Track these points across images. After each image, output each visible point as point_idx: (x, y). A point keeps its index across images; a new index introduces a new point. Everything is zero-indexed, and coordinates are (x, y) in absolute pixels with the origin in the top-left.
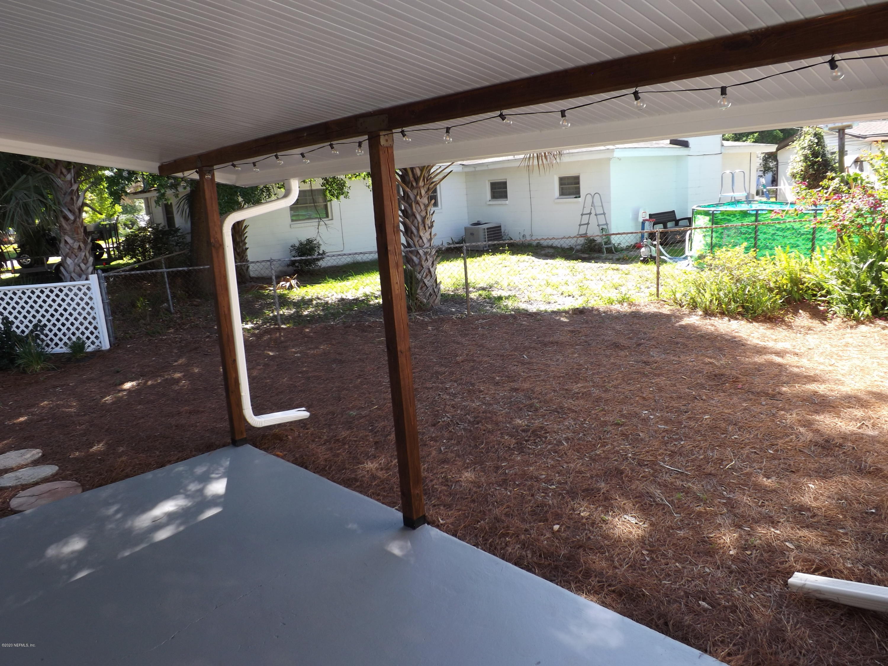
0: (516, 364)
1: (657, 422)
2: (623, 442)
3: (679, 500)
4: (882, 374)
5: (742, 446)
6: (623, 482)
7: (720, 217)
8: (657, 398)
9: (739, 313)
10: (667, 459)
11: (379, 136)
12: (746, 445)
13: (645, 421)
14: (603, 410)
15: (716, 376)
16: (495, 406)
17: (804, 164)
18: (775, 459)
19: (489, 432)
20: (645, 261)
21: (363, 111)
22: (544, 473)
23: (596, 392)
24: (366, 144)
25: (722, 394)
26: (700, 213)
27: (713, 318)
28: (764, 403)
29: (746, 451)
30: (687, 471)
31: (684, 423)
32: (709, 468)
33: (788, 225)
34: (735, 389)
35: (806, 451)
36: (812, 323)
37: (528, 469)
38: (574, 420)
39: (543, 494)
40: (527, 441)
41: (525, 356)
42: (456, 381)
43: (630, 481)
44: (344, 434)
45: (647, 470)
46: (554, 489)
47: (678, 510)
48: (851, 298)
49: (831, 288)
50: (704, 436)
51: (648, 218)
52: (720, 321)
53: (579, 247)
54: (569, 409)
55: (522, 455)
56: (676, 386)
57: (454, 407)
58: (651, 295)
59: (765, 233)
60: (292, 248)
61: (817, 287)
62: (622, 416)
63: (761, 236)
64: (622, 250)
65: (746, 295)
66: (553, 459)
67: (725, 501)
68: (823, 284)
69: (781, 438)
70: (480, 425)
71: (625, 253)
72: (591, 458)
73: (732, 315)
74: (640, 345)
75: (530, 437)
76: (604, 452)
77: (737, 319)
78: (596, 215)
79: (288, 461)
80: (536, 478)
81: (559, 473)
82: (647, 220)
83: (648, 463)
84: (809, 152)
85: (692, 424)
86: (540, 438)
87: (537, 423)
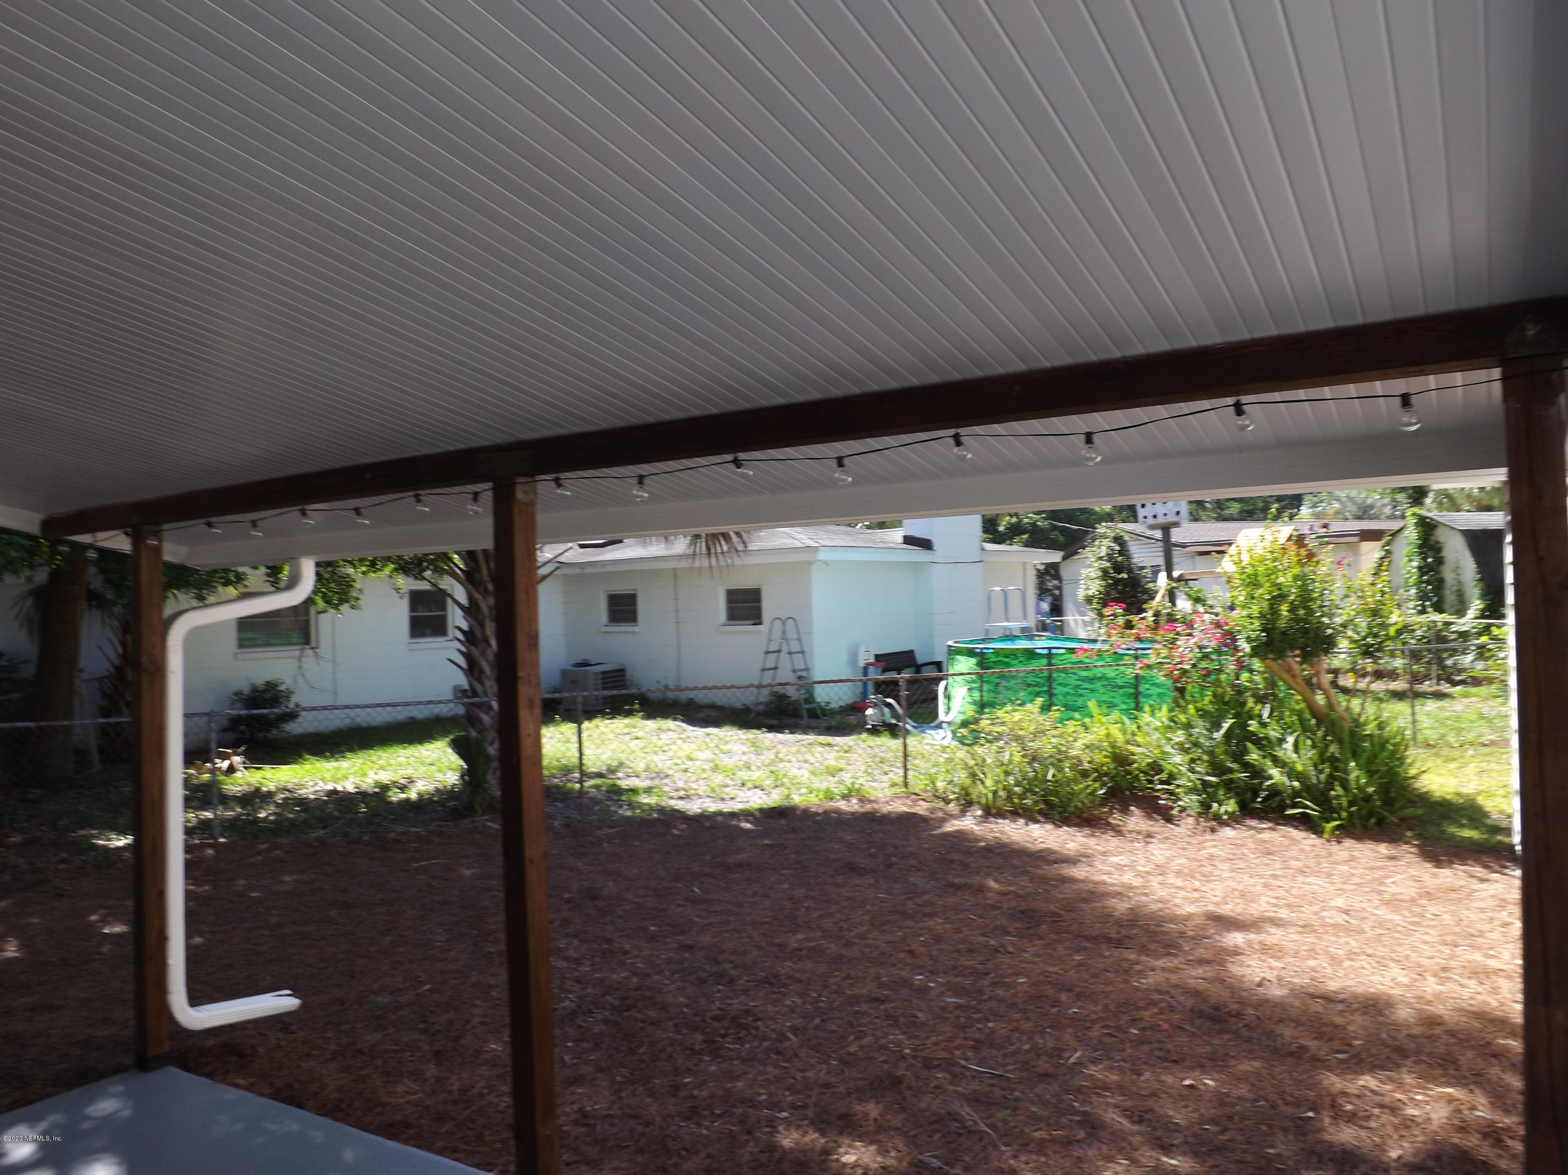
0: (682, 903)
1: (942, 993)
2: (891, 1031)
3: (1005, 1121)
4: (1273, 901)
5: (1088, 1025)
6: (904, 1099)
7: (994, 659)
8: (935, 953)
9: (1040, 812)
10: (970, 1054)
11: (514, 484)
12: (1094, 1022)
13: (922, 991)
14: (848, 977)
15: (1022, 912)
16: (656, 977)
17: (1103, 583)
18: (1142, 1043)
19: (652, 1024)
20: (874, 731)
21: (486, 443)
22: (762, 1091)
23: (832, 948)
24: (487, 497)
25: (1038, 942)
26: (960, 652)
27: (1000, 821)
28: (1107, 954)
29: (1095, 1033)
30: (1007, 1072)
31: (987, 992)
32: (1043, 1065)
33: (1098, 672)
34: (1058, 933)
35: (1187, 1027)
36: (1152, 826)
37: (735, 1087)
38: (801, 995)
39: (767, 1129)
40: (723, 1036)
41: (696, 890)
42: (575, 936)
43: (914, 1096)
44: (372, 1038)
45: (940, 1075)
46: (787, 1118)
47: (1006, 1139)
48: (1205, 784)
49: (1175, 770)
50: (1024, 1011)
51: (872, 660)
52: (1013, 826)
53: (761, 708)
54: (790, 977)
55: (719, 1062)
56: (961, 932)
57: (578, 982)
58: (894, 785)
59: (1065, 685)
60: (235, 698)
61: (1153, 769)
62: (882, 986)
63: (1059, 690)
64: (833, 713)
65: (1050, 781)
66: (776, 1066)
67: (1078, 1118)
68: (1162, 763)
69: (1145, 1009)
70: (633, 1013)
71: (838, 718)
72: (840, 1059)
73: (1030, 816)
74: (890, 866)
75: (728, 1029)
76: (862, 1047)
77: (1037, 822)
78: (790, 653)
79: (262, 1095)
80: (751, 1100)
81: (789, 1089)
82: (871, 664)
83: (940, 1062)
84: (1108, 565)
85: (1000, 992)
86: (745, 1029)
87: (737, 1003)
